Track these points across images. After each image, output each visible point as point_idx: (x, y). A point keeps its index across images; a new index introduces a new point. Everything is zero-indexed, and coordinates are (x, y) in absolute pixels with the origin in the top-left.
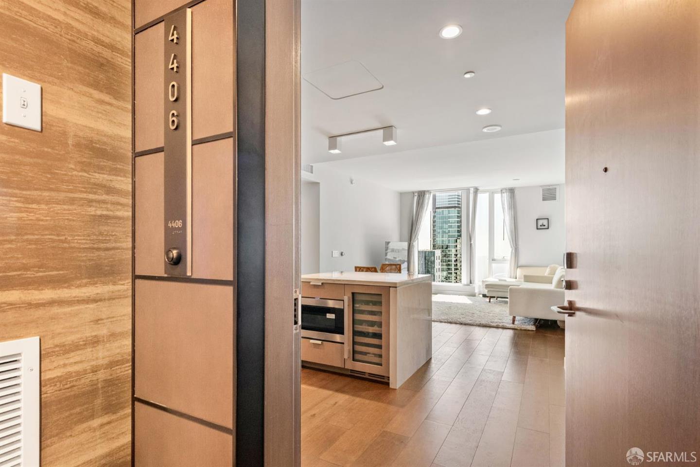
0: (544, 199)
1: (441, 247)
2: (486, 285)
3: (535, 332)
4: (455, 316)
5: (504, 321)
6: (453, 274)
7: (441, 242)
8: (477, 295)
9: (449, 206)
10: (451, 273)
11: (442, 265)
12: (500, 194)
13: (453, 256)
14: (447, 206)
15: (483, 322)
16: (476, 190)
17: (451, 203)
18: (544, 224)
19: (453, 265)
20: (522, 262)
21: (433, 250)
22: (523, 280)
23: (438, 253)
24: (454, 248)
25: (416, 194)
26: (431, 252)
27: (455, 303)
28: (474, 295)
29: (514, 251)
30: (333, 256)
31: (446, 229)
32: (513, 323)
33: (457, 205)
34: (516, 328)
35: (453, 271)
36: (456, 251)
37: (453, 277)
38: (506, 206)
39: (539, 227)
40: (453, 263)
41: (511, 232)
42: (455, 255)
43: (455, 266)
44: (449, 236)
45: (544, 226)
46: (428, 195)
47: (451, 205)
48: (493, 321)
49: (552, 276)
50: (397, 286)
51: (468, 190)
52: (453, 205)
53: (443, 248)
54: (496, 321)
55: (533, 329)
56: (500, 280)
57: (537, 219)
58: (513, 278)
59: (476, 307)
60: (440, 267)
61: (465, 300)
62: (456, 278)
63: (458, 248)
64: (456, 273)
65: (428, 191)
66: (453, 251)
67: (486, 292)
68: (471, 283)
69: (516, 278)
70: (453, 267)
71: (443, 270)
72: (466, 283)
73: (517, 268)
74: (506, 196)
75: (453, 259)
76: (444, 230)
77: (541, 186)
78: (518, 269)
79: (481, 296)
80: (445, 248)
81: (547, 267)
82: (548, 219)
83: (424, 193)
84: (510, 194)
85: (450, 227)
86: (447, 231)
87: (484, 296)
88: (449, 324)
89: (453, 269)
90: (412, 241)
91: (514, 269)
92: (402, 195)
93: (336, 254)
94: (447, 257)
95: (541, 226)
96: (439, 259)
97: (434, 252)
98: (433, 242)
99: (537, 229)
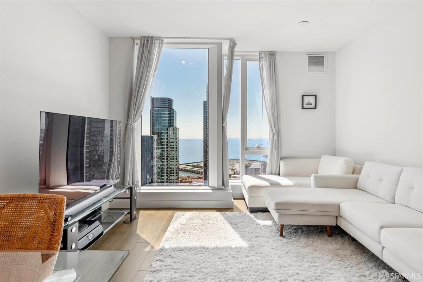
0: (310, 70)
6: (165, 151)
7: (157, 130)
9: (163, 106)
10: (164, 150)
11: (158, 145)
13: (165, 139)
14: (161, 106)
17: (164, 104)
18: (311, 102)
19: (165, 145)
23: (155, 137)
24: (166, 134)
25: (138, 41)
26: (151, 136)
29: (275, 138)
31: (160, 121)
33: (168, 106)
35: (165, 149)
36: (167, 136)
37: (165, 153)
40: (165, 144)
42: (166, 138)
43: (166, 146)
44: (163, 126)
45: (311, 104)
47: (164, 106)
49: (359, 175)
52: (165, 106)
53: (158, 134)
57: (303, 96)
60: (157, 146)
62: (167, 153)
63: (169, 134)
64: (167, 150)
66: (165, 136)
70: (165, 146)
71: (159, 148)
75: (165, 141)
76: (160, 122)
78: (281, 161)
80: (159, 134)
82: (316, 96)
83: (152, 41)
84: (269, 60)
85: (164, 120)
86: (161, 123)
89: (165, 148)
94: (162, 140)
96: (156, 141)
97: (153, 136)
98: (152, 130)
99: (303, 108)
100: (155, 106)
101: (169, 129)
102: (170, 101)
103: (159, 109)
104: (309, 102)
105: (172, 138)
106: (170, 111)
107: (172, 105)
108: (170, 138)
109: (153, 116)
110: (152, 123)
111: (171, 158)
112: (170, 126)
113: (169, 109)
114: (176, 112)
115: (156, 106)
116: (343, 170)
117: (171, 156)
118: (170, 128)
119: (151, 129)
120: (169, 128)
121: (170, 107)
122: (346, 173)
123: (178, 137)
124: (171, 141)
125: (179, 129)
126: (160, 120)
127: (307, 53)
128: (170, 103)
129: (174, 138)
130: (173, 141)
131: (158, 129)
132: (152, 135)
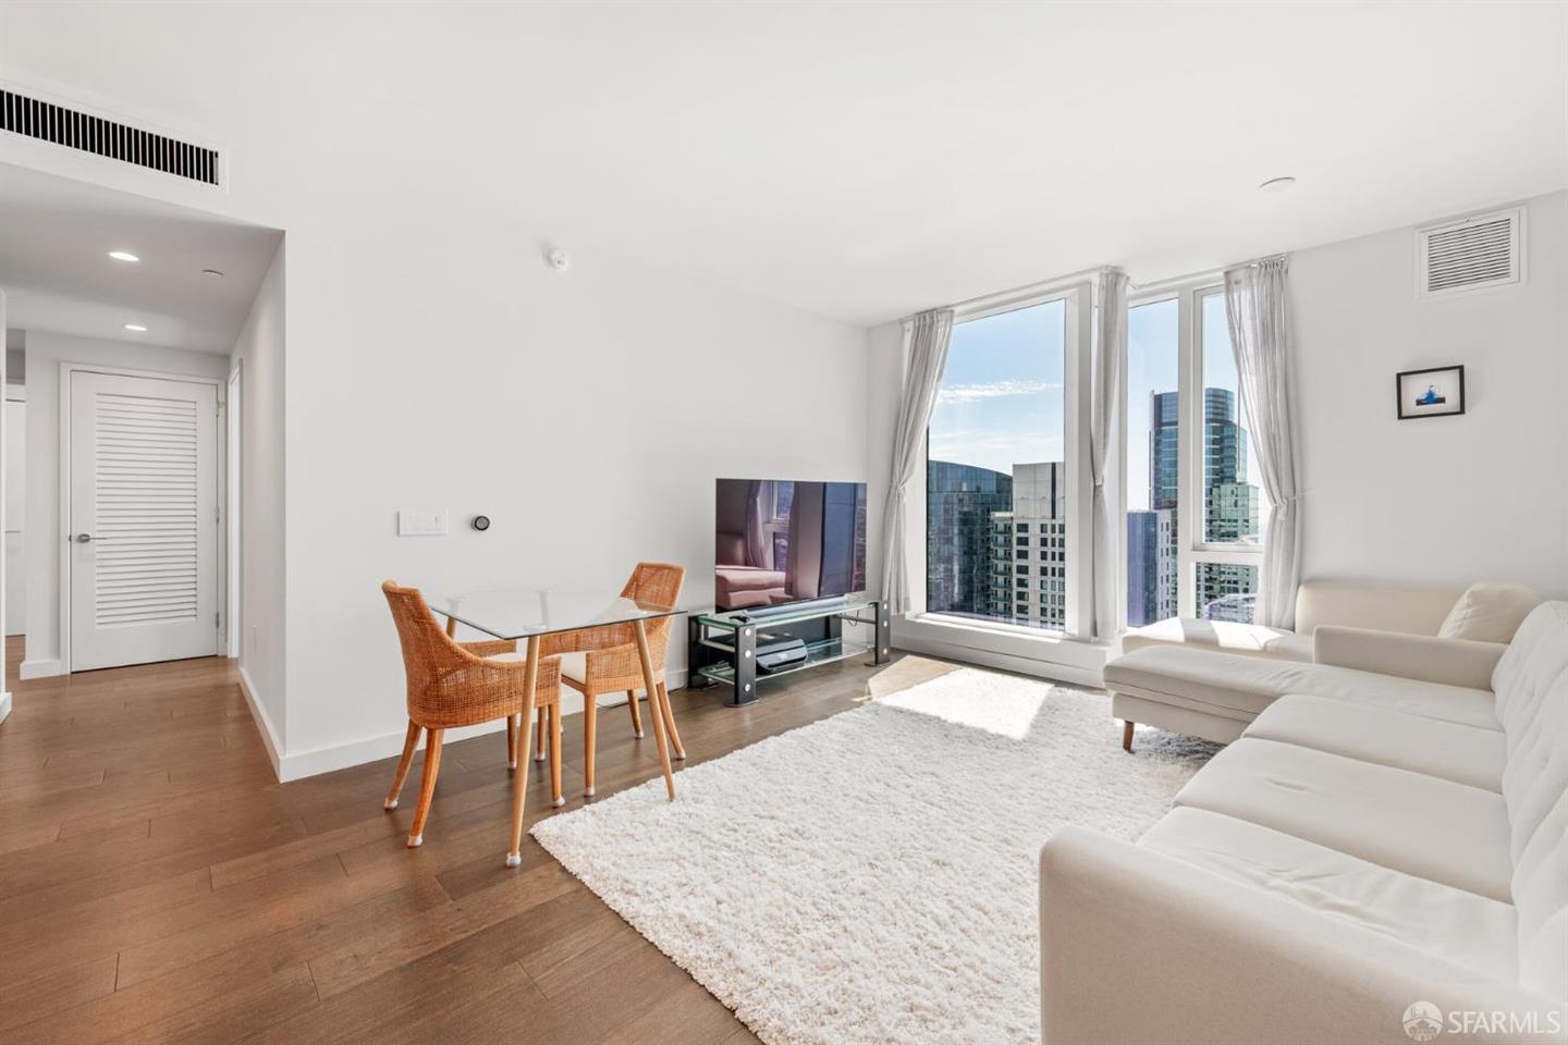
0: (1436, 283)
12: (1223, 295)
16: (1116, 284)
18: (1439, 394)
20: (1318, 561)
21: (1154, 511)
23: (1166, 516)
25: (910, 325)
26: (1151, 514)
29: (1281, 516)
30: (401, 533)
39: (1410, 407)
45: (1442, 400)
46: (942, 323)
57: (1399, 376)
60: (1169, 546)
63: (1215, 507)
65: (944, 310)
68: (1095, 632)
69: (1294, 630)
72: (1076, 632)
73: (1297, 587)
75: (1203, 530)
77: (1418, 227)
78: (1301, 588)
82: (1461, 369)
83: (932, 318)
84: (1266, 284)
91: (1286, 583)
95: (1419, 403)
96: (1168, 529)
97: (1157, 514)
99: (1400, 417)
100: (1164, 421)
101: (1215, 490)
102: (1223, 397)
104: (1431, 395)
105: (1229, 521)
106: (1223, 432)
107: (1227, 409)
108: (1223, 520)
110: (1156, 474)
111: (1226, 585)
112: (1222, 480)
113: (1218, 425)
116: (1460, 626)
117: (1223, 578)
118: (1223, 487)
119: (1153, 492)
120: (1219, 487)
121: (1220, 417)
122: (1467, 635)
123: (1251, 514)
124: (1223, 530)
127: (1421, 227)
128: (1222, 403)
129: (1236, 521)
130: (1235, 529)
132: (1156, 508)
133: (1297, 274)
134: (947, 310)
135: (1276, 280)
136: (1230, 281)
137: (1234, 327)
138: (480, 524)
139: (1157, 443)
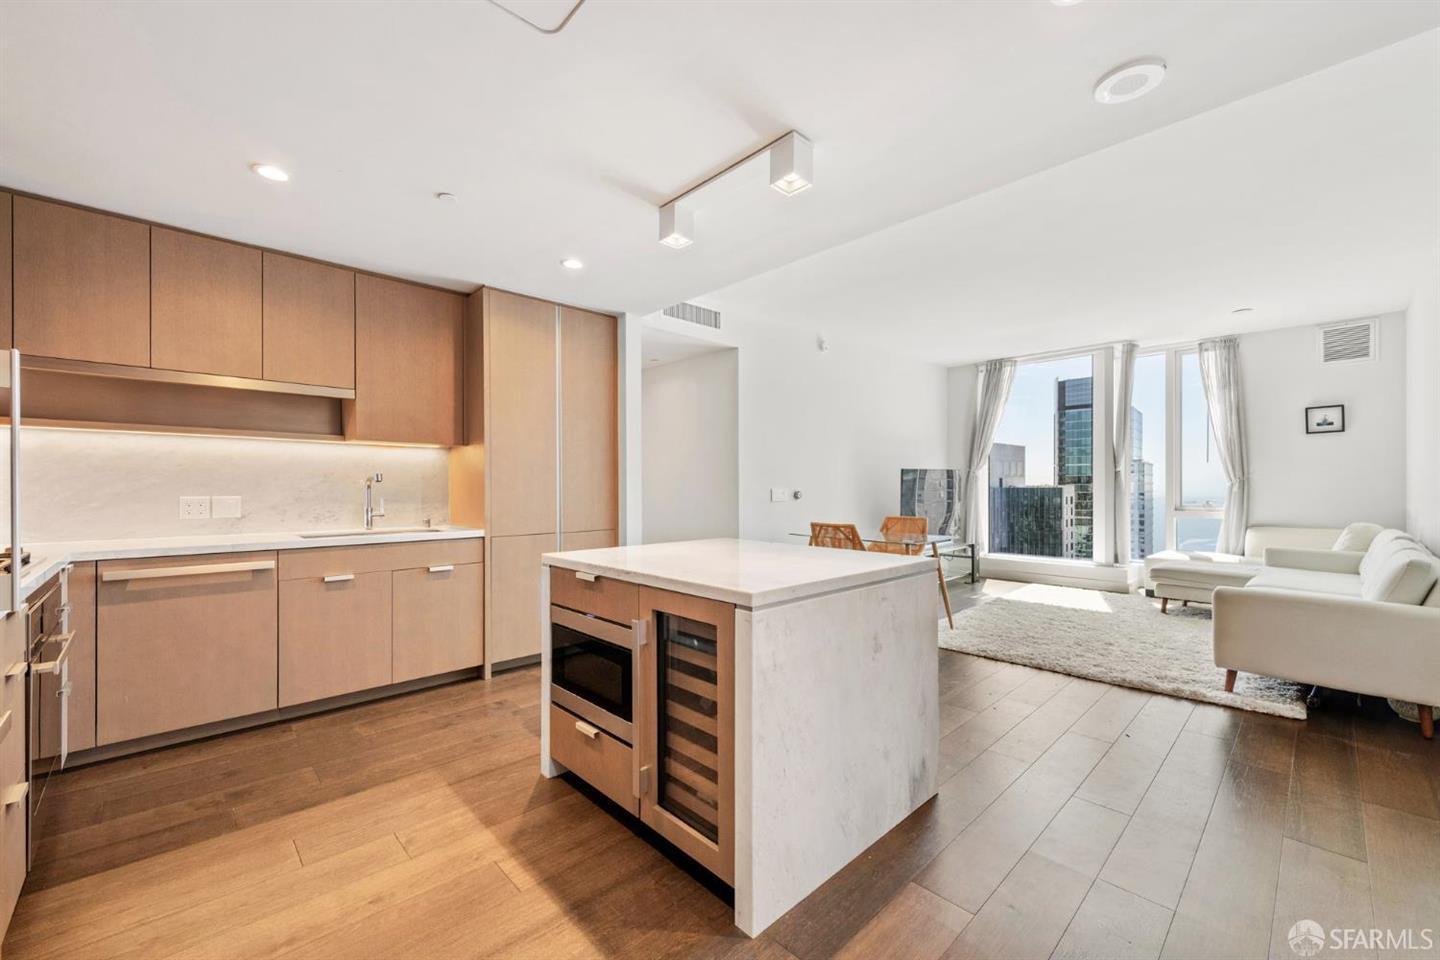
0: (1329, 356)
1: (1077, 480)
2: (1153, 570)
3: (1305, 723)
4: (1054, 648)
5: (1197, 677)
7: (1076, 471)
8: (1131, 589)
11: (1078, 514)
12: (1197, 356)
15: (1133, 676)
16: (1130, 349)
18: (1330, 420)
20: (1259, 514)
21: (1060, 486)
22: (1263, 560)
23: (1069, 491)
25: (983, 368)
26: (1055, 489)
27: (1067, 609)
28: (1125, 591)
29: (1235, 489)
30: (774, 499)
32: (1229, 687)
34: (1238, 704)
38: (1214, 382)
39: (1313, 427)
41: (1229, 443)
45: (1331, 424)
46: (1008, 368)
48: (1163, 674)
50: (754, 603)
51: (1109, 350)
53: (1079, 481)
54: (1174, 673)
55: (1298, 717)
56: (1193, 558)
57: (1307, 409)
58: (1234, 553)
59: (1122, 625)
60: (1074, 517)
61: (1095, 602)
65: (1009, 360)
67: (1153, 585)
68: (1116, 561)
69: (1243, 555)
71: (1079, 522)
72: (1104, 561)
73: (1246, 529)
74: (1212, 358)
76: (1083, 448)
77: (1318, 325)
78: (1249, 532)
79: (1143, 592)
80: (1083, 482)
81: (1343, 528)
82: (1343, 406)
83: (1001, 364)
84: (1225, 352)
87: (1150, 594)
88: (1035, 672)
90: (973, 468)
91: (1238, 530)
92: (951, 371)
93: (783, 494)
95: (1318, 425)
96: (1072, 503)
97: (1061, 489)
98: (1060, 470)
99: (1308, 432)
100: (1067, 405)
103: (1080, 413)
104: (1325, 420)
109: (1061, 433)
114: (1140, 414)
115: (1071, 404)
119: (1056, 469)
125: (1151, 465)
126: (1083, 443)
131: (1080, 468)
132: (1060, 484)
133: (1245, 349)
134: (1012, 361)
135: (1232, 351)
136: (1201, 347)
137: (1204, 376)
138: (796, 496)
139: (1061, 424)
